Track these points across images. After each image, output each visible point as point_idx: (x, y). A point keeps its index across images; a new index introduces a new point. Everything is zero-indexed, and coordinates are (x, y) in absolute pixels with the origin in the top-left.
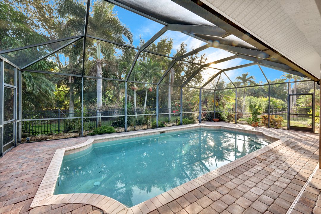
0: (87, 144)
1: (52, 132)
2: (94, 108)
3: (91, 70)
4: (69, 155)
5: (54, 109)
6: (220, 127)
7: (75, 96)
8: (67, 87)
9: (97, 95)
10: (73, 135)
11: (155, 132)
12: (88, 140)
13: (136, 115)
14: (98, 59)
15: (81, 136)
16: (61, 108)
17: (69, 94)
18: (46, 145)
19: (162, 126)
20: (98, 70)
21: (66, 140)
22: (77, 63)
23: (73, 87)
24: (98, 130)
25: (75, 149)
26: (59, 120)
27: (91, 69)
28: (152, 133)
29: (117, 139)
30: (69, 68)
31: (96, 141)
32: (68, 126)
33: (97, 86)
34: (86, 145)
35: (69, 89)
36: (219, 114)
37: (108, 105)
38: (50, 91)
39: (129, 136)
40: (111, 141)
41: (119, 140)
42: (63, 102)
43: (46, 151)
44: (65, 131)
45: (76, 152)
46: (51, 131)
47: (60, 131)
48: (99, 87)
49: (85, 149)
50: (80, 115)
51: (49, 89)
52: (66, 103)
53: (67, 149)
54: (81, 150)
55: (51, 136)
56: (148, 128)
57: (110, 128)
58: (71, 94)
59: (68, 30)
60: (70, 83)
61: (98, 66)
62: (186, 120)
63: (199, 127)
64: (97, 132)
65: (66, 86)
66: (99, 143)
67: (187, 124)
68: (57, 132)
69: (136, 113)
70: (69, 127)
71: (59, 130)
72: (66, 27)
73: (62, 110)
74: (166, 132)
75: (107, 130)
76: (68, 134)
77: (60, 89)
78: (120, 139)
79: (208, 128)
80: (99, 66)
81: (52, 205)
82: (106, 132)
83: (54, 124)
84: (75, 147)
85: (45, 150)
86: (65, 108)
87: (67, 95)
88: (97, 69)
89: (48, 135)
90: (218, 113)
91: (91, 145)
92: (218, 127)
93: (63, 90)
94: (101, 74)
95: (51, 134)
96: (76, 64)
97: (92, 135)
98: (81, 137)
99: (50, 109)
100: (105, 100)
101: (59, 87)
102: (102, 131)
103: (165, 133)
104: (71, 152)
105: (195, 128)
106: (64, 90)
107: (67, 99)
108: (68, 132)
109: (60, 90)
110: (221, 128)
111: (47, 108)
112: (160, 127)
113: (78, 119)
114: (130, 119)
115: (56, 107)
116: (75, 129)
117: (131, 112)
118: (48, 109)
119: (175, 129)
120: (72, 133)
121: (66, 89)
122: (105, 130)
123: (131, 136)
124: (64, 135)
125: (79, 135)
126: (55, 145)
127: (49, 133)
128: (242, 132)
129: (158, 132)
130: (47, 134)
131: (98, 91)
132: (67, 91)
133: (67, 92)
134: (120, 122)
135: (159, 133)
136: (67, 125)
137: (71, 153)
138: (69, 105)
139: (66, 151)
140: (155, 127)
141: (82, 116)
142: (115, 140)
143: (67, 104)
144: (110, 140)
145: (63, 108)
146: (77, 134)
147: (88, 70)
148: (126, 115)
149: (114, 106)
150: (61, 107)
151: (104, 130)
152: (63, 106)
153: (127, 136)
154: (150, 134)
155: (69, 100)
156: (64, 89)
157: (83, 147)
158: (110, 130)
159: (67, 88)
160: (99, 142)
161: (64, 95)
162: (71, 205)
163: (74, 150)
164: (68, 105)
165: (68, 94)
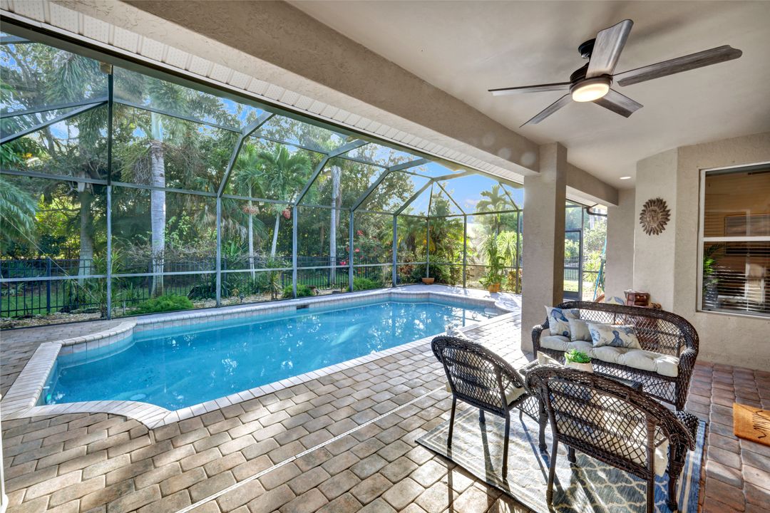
0: (118, 332)
1: (30, 311)
2: (143, 256)
3: (137, 164)
4: (73, 353)
5: (35, 257)
6: (429, 294)
7: (97, 225)
8: (73, 203)
9: (153, 225)
10: (88, 316)
11: (286, 307)
12: (120, 326)
13: (253, 270)
14: (156, 139)
15: (105, 316)
16: (57, 256)
17: (80, 220)
18: (13, 337)
19: (307, 293)
20: (155, 165)
21: (65, 327)
22: (100, 145)
23: (90, 203)
24: (150, 305)
25: (86, 342)
26: (48, 281)
27: (135, 163)
28: (277, 308)
29: (194, 322)
30: (77, 154)
31: (142, 327)
32: (74, 297)
33: (152, 204)
34: (115, 333)
35: (78, 206)
36: (438, 269)
37: (178, 247)
38: (22, 215)
39: (223, 315)
40: (179, 327)
41: (199, 323)
42: (63, 239)
43: (16, 348)
44: (66, 309)
45: (91, 347)
46: (27, 310)
47: (51, 309)
48: (157, 206)
49: (112, 341)
50: (104, 271)
51: (20, 211)
52: (71, 241)
53: (68, 341)
54: (103, 343)
55: (27, 321)
56: (274, 300)
57: (181, 300)
58: (84, 220)
59: (71, 70)
60: (81, 193)
61: (154, 157)
62: (364, 282)
63: (387, 296)
64: (148, 309)
65: (71, 198)
66: (148, 331)
67: (364, 289)
68: (44, 311)
69: (252, 265)
70: (76, 299)
71: (48, 308)
72: (65, 64)
73: (59, 260)
74: (310, 306)
75: (171, 303)
76: (72, 315)
77: (53, 206)
78: (202, 322)
79: (405, 296)
80: (157, 158)
81: (31, 418)
82: (170, 307)
83: (36, 297)
84: (88, 337)
85: (13, 346)
86: (68, 255)
87: (72, 223)
88: (151, 164)
89: (20, 319)
90: (435, 267)
91: (129, 335)
92: (424, 294)
93: (61, 210)
94: (162, 175)
95: (27, 317)
96: (97, 145)
97: (133, 314)
98: (106, 319)
99: (22, 258)
100: (171, 236)
101: (48, 200)
102: (159, 307)
103: (308, 308)
104: (78, 348)
105: (377, 297)
106: (65, 208)
107: (74, 232)
108: (74, 311)
109: (54, 210)
110: (431, 296)
111: (13, 256)
112: (300, 296)
113: (97, 279)
114: (235, 280)
115: (41, 253)
116: (91, 304)
117: (236, 264)
118: (17, 259)
119: (331, 301)
120: (83, 312)
121: (71, 208)
122: (168, 305)
123: (228, 314)
124: (61, 318)
125: (102, 316)
126: (38, 335)
127: (21, 313)
128: (465, 302)
129: (293, 306)
130: (16, 317)
131: (155, 215)
132: (73, 210)
133: (74, 214)
134: (210, 287)
135: (295, 308)
136: (71, 294)
137: (76, 351)
138: (78, 247)
139: (64, 346)
140: (289, 296)
141: (110, 272)
142: (188, 323)
143: (75, 244)
144: (177, 324)
145: (62, 257)
146: (98, 315)
147: (128, 166)
148: (219, 271)
149: (194, 250)
150: (54, 253)
151: (163, 303)
152: (63, 249)
153: (217, 315)
154: (274, 311)
155: (79, 233)
156: (65, 206)
157: (105, 338)
158: (181, 304)
159: (73, 205)
160: (148, 328)
161: (64, 223)
162: (69, 415)
163: (85, 344)
164: (77, 249)
165: (78, 218)
